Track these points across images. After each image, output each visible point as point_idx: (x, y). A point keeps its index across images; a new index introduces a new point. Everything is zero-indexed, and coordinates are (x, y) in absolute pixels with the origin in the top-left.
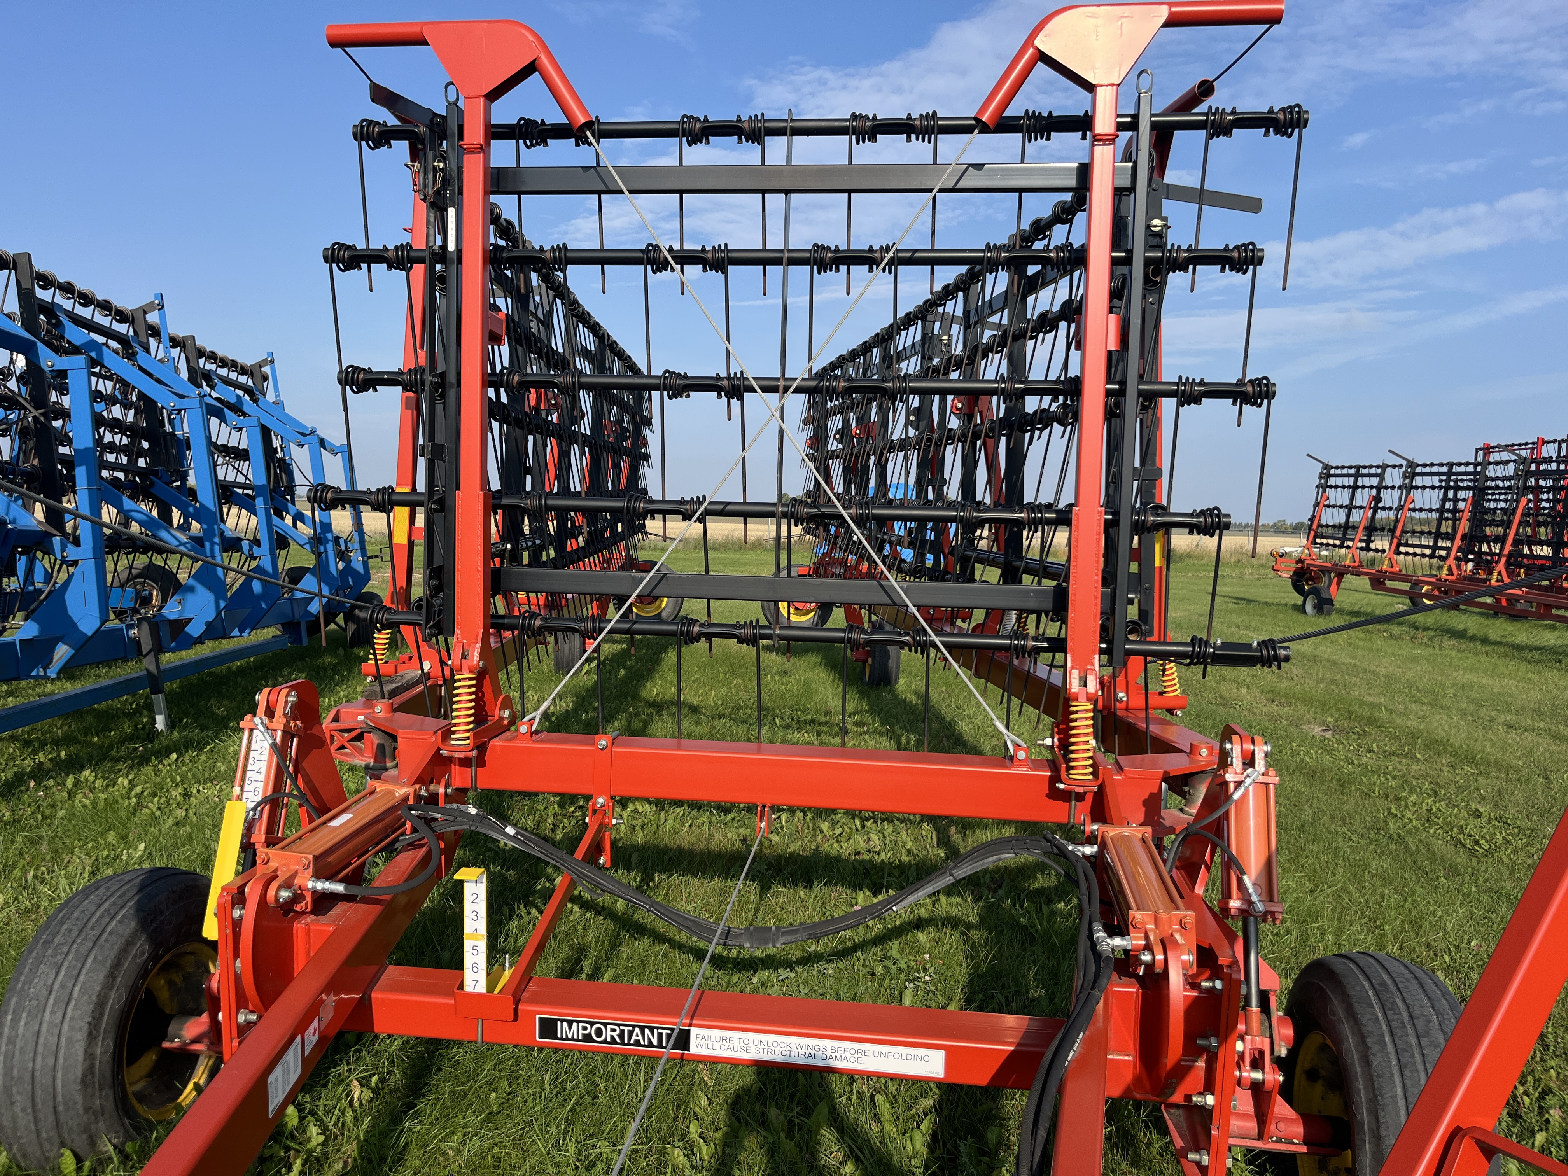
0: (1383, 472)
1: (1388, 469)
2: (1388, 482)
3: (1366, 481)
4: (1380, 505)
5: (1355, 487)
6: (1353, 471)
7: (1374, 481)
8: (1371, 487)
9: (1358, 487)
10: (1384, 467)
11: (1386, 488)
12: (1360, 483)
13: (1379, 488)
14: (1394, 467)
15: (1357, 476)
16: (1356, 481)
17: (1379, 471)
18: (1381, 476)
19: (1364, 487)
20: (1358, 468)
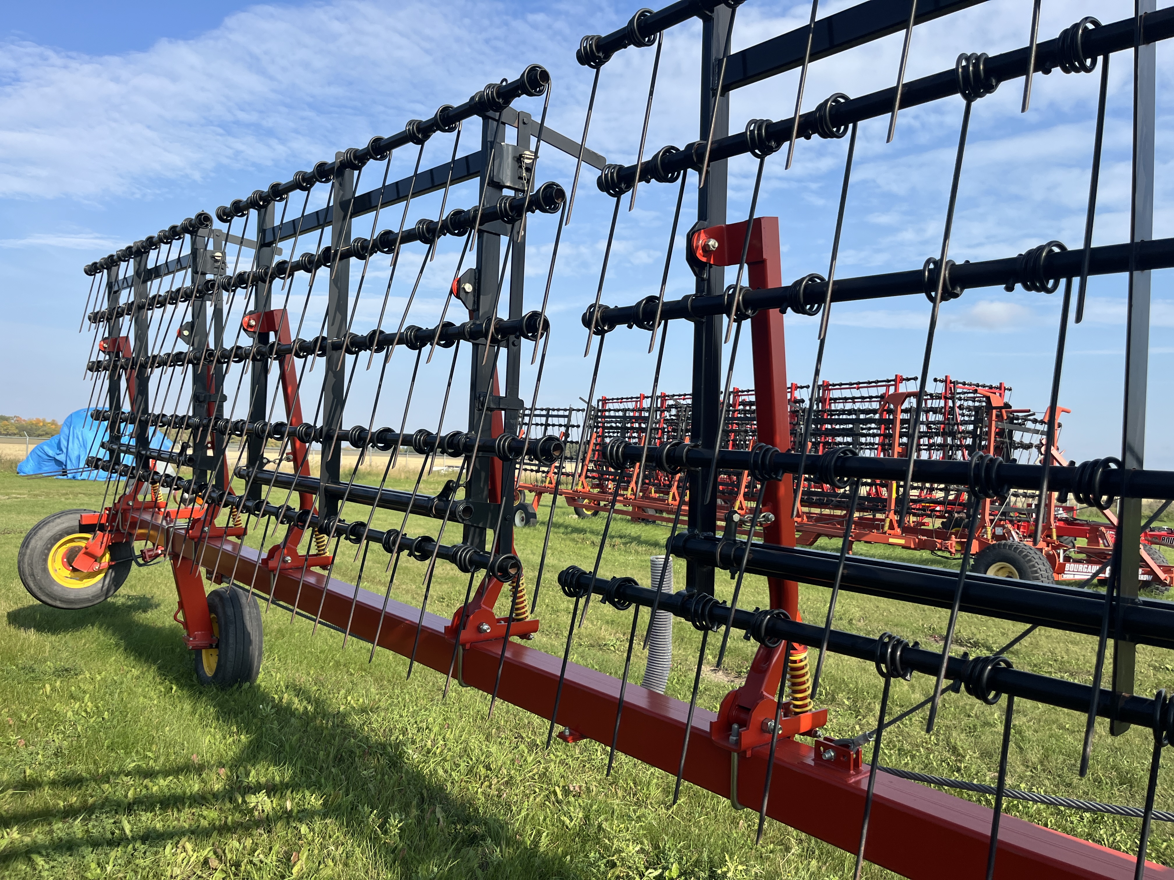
0: (570, 413)
1: (574, 412)
2: (573, 422)
3: (555, 421)
4: (569, 439)
5: (547, 425)
6: (544, 413)
7: (563, 421)
8: (560, 425)
9: (549, 425)
10: (571, 410)
11: (573, 426)
12: (550, 422)
13: (567, 426)
14: (579, 410)
15: (547, 416)
16: (547, 420)
17: (567, 413)
18: (569, 417)
19: (554, 425)
20: (548, 410)
